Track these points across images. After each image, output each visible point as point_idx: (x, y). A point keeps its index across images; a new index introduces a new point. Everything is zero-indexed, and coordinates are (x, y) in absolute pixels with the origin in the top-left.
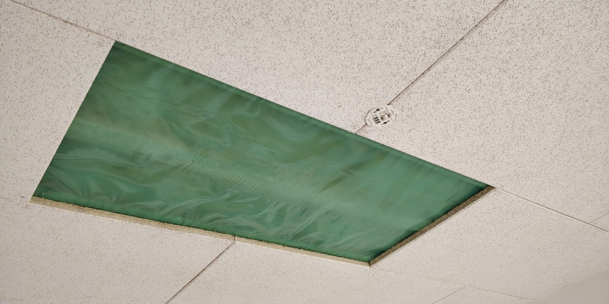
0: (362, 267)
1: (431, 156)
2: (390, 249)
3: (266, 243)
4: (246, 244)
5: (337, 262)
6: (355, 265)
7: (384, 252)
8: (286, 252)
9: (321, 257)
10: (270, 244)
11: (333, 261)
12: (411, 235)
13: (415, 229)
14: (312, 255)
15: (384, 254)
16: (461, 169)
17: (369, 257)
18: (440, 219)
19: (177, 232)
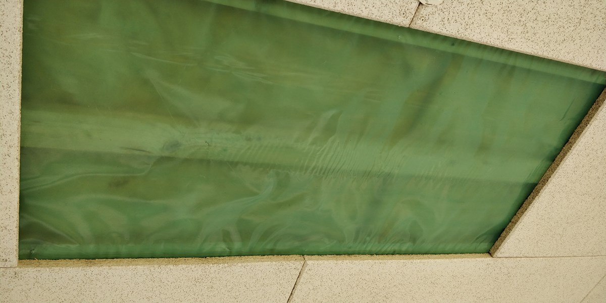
0: (483, 261)
1: (523, 40)
2: (510, 224)
3: (346, 256)
4: (321, 262)
5: (447, 260)
6: (473, 259)
7: (503, 230)
8: (377, 261)
9: (425, 258)
10: (353, 256)
11: (443, 260)
12: (531, 191)
13: (533, 180)
14: (412, 258)
15: (504, 233)
16: (568, 53)
17: (487, 244)
18: (561, 154)
19: (226, 265)
